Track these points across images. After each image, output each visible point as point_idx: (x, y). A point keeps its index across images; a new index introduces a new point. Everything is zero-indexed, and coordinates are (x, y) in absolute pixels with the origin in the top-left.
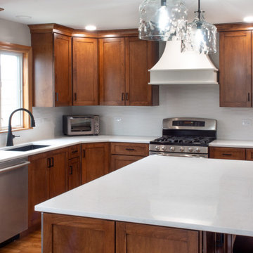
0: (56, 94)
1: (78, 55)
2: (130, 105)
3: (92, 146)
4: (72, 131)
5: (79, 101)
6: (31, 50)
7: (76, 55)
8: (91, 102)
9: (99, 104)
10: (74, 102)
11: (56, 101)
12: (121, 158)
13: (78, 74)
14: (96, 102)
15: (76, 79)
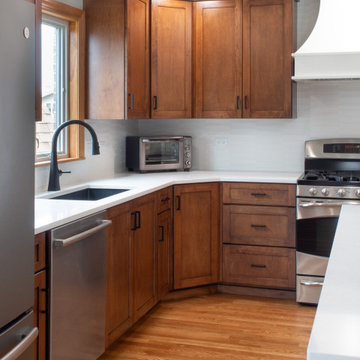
0: (129, 95)
1: (159, 29)
2: (251, 117)
3: (191, 189)
4: (147, 163)
5: (161, 110)
6: (83, 17)
7: (156, 29)
8: (180, 113)
9: (193, 117)
10: (153, 112)
11: (129, 108)
12: (241, 209)
13: (159, 62)
14: (189, 113)
15: (157, 72)
